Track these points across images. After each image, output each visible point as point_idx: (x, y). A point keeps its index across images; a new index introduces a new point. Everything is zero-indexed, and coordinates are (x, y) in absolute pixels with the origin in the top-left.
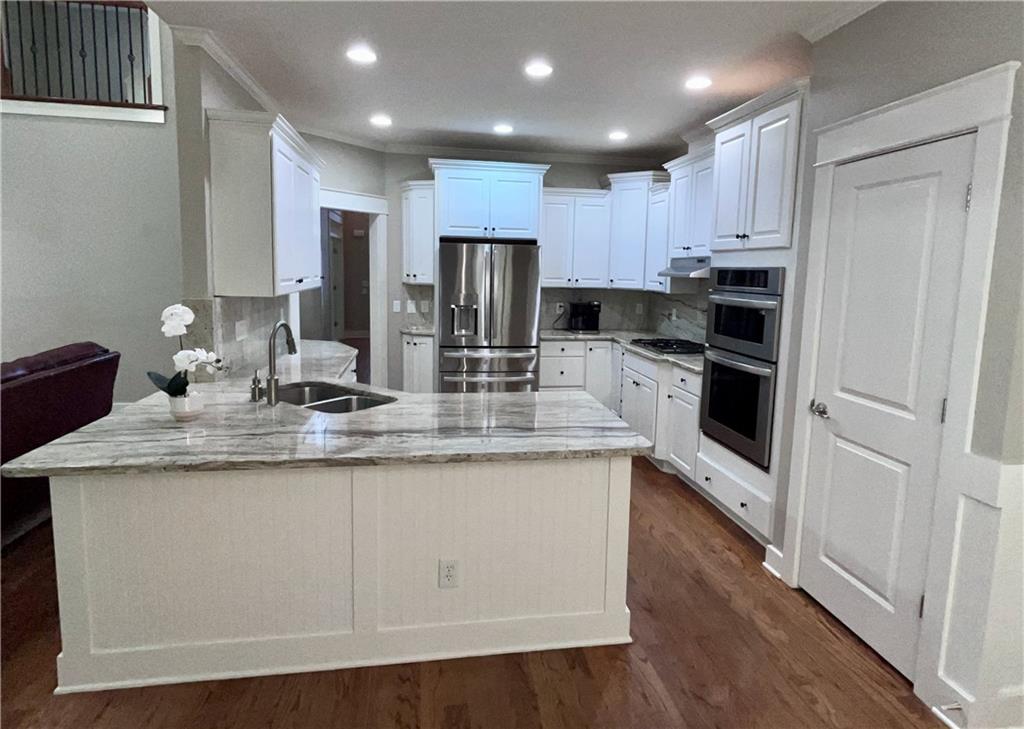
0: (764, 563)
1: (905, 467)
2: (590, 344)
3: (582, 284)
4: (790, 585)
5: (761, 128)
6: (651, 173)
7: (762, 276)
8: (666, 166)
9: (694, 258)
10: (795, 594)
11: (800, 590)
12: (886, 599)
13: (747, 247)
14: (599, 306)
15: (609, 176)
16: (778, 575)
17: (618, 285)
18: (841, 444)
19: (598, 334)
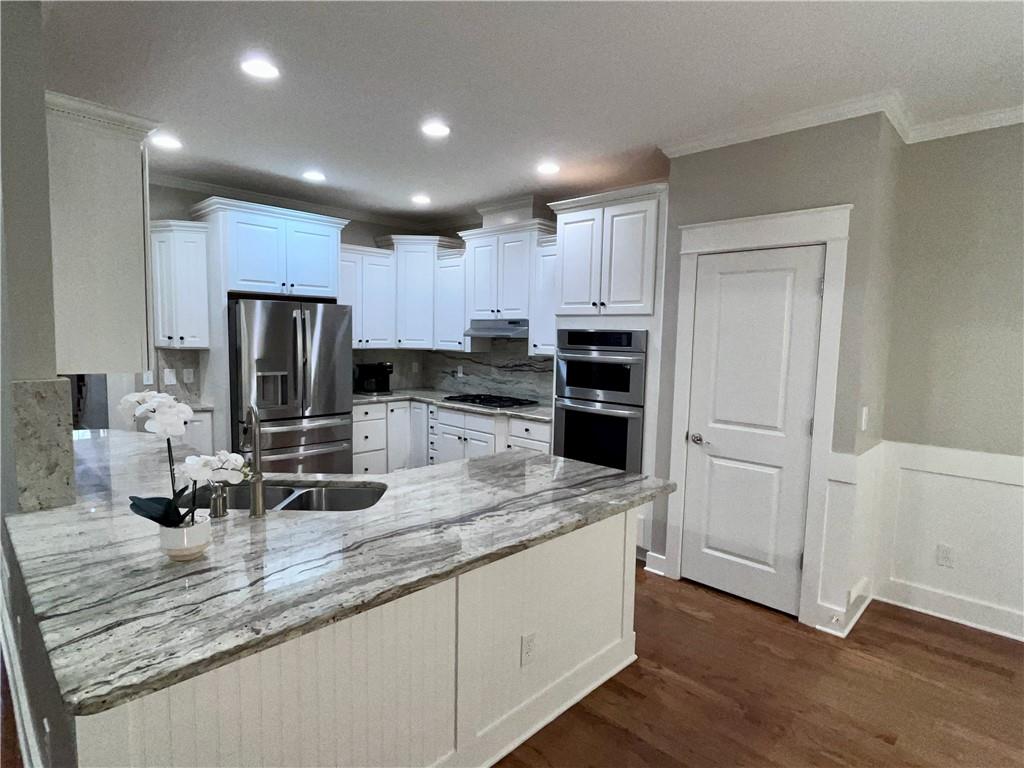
0: (645, 568)
1: (777, 470)
2: (391, 406)
3: (373, 345)
4: (674, 578)
5: (614, 216)
6: (438, 238)
7: (624, 337)
8: (460, 234)
9: (506, 320)
10: (679, 584)
11: (683, 580)
12: (769, 566)
13: (602, 313)
14: (391, 367)
15: (393, 237)
16: (662, 574)
17: (407, 344)
18: (716, 461)
19: (391, 394)
